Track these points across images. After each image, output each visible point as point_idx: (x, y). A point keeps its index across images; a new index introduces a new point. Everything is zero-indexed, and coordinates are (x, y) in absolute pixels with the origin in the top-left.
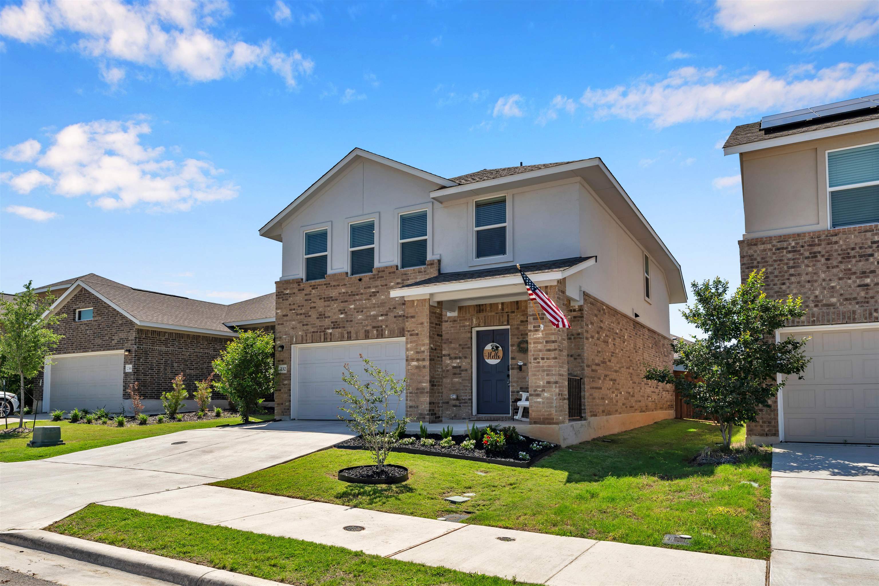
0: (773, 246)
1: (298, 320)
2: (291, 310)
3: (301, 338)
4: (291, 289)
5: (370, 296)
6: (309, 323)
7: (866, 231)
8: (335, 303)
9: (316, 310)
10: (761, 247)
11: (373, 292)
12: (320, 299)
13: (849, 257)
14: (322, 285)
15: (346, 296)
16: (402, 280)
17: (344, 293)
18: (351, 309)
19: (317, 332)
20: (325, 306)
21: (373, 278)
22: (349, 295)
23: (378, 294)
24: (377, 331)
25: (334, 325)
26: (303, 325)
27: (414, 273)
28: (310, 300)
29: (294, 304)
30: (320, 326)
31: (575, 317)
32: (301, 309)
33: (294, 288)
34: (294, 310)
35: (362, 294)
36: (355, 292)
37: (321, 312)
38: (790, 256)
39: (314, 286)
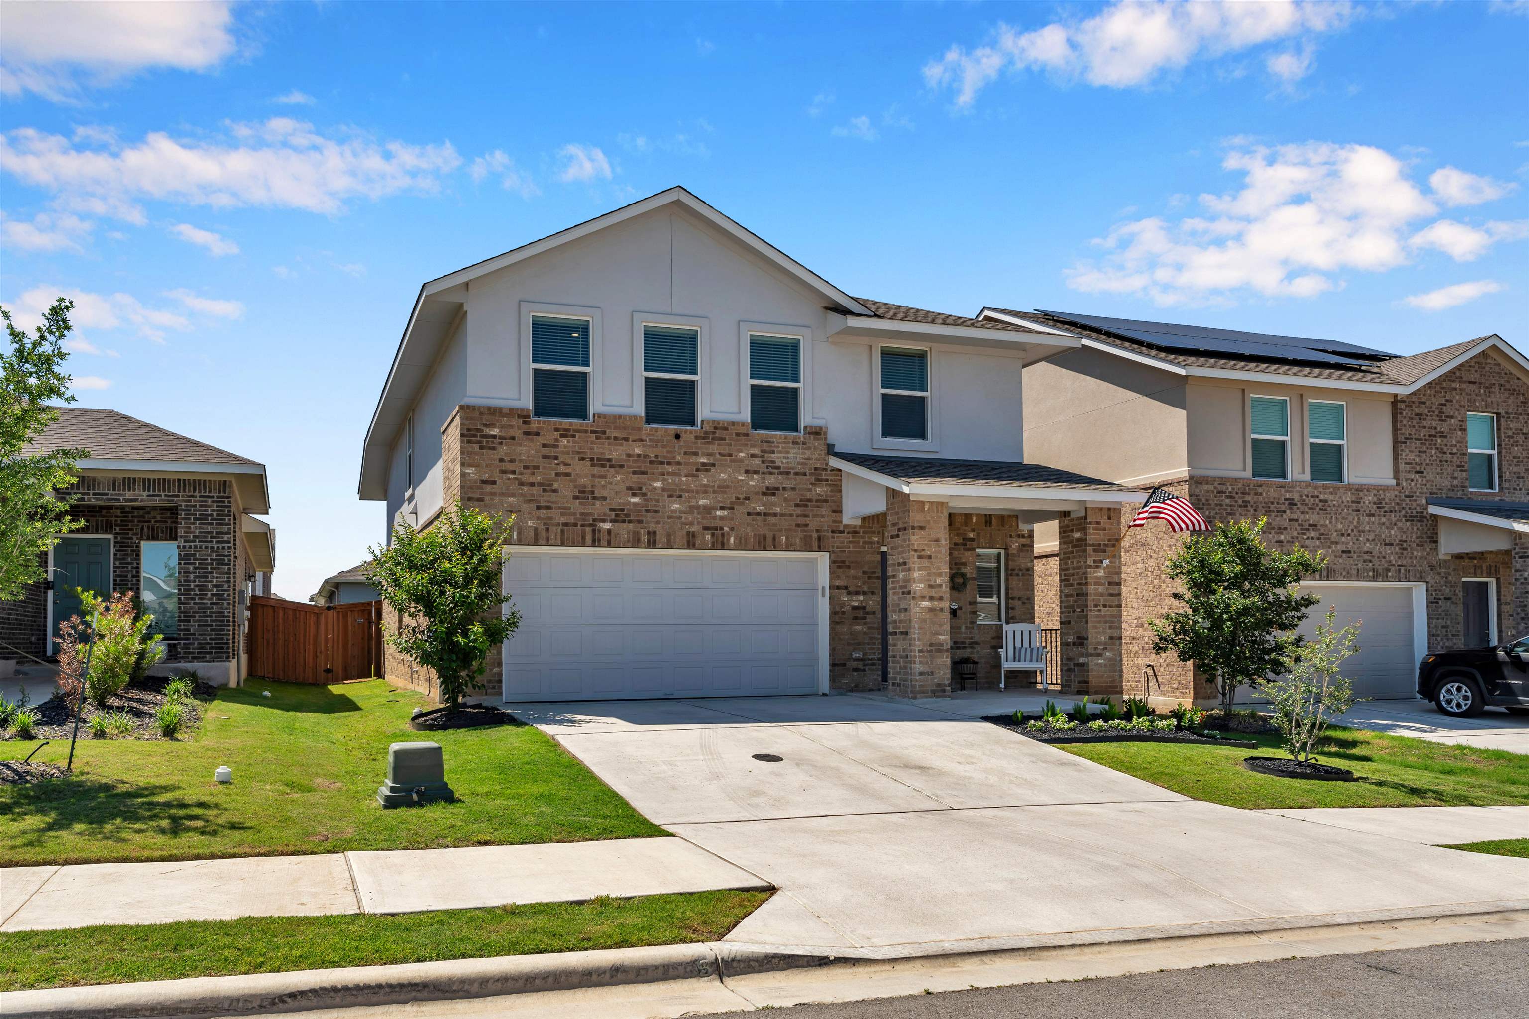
0: (1215, 487)
1: (522, 495)
2: (504, 472)
3: (532, 534)
4: (502, 427)
5: (698, 470)
6: (553, 505)
7: (1281, 487)
8: (618, 473)
9: (571, 481)
10: (1206, 487)
11: (703, 464)
12: (583, 459)
13: (1270, 511)
14: (586, 432)
15: (644, 462)
16: (762, 451)
17: (639, 456)
18: (655, 488)
19: (575, 525)
20: (593, 476)
21: (704, 438)
22: (651, 462)
23: (713, 469)
24: (713, 535)
25: (617, 515)
26: (538, 508)
27: (785, 443)
28: (556, 458)
29: (512, 461)
30: (582, 514)
31: (1023, 546)
32: (533, 474)
33: (512, 427)
34: (513, 472)
35: (679, 463)
36: (665, 457)
37: (585, 486)
38: (1228, 501)
39: (566, 430)
